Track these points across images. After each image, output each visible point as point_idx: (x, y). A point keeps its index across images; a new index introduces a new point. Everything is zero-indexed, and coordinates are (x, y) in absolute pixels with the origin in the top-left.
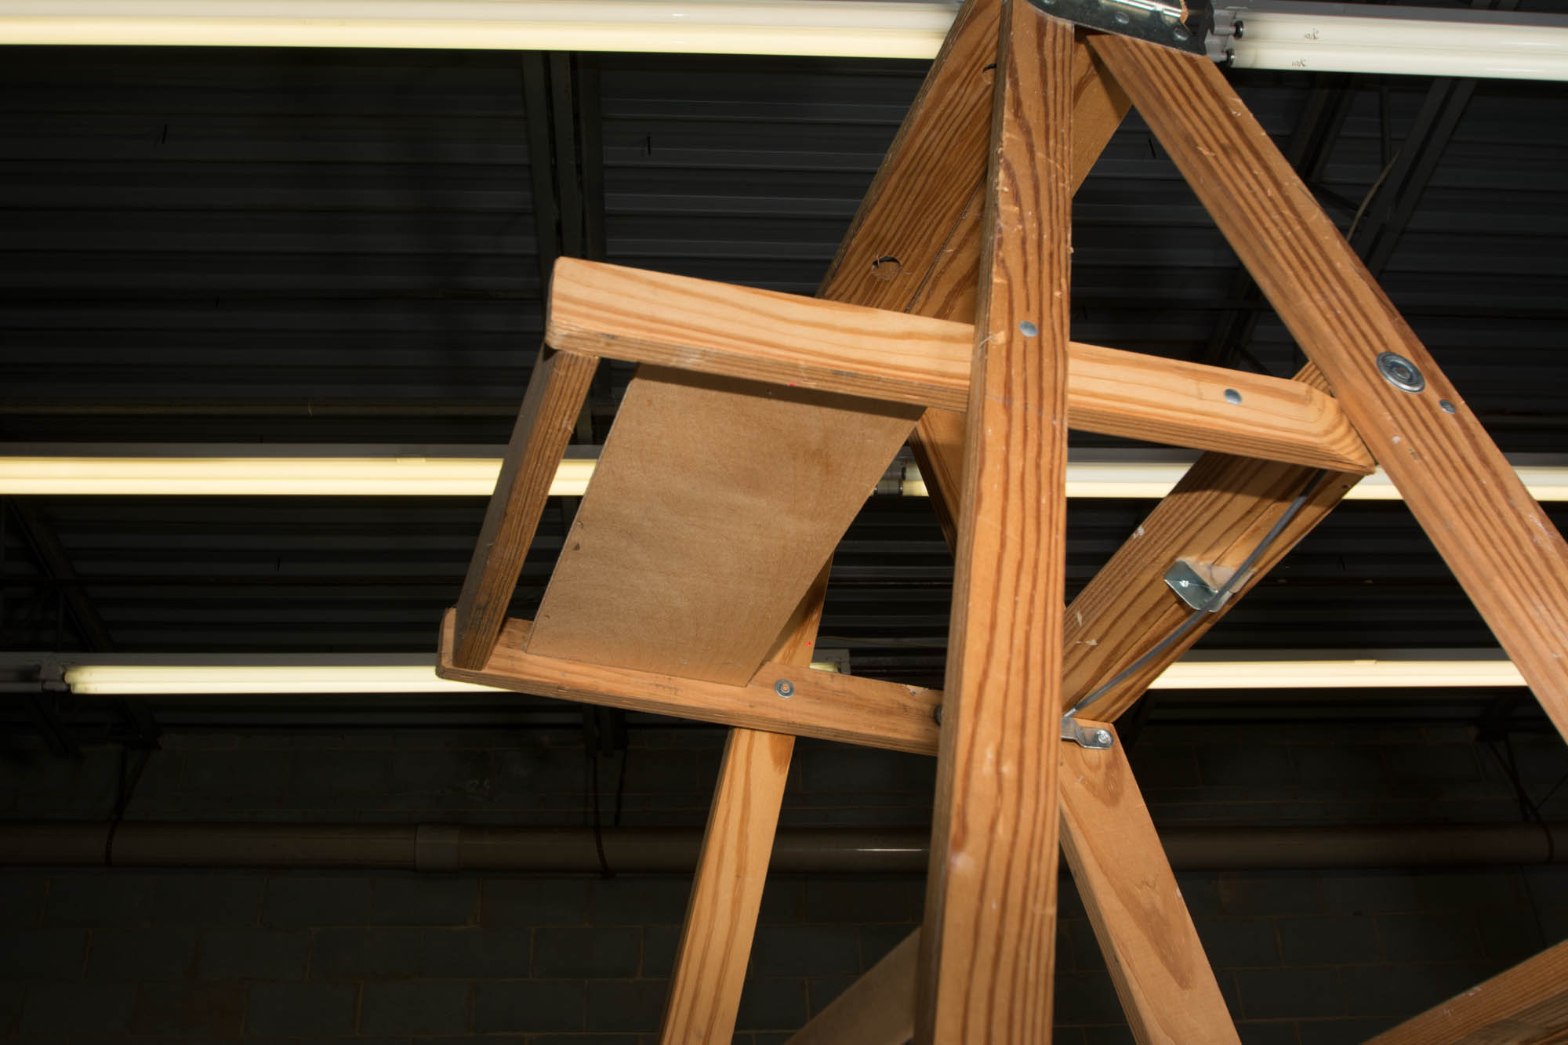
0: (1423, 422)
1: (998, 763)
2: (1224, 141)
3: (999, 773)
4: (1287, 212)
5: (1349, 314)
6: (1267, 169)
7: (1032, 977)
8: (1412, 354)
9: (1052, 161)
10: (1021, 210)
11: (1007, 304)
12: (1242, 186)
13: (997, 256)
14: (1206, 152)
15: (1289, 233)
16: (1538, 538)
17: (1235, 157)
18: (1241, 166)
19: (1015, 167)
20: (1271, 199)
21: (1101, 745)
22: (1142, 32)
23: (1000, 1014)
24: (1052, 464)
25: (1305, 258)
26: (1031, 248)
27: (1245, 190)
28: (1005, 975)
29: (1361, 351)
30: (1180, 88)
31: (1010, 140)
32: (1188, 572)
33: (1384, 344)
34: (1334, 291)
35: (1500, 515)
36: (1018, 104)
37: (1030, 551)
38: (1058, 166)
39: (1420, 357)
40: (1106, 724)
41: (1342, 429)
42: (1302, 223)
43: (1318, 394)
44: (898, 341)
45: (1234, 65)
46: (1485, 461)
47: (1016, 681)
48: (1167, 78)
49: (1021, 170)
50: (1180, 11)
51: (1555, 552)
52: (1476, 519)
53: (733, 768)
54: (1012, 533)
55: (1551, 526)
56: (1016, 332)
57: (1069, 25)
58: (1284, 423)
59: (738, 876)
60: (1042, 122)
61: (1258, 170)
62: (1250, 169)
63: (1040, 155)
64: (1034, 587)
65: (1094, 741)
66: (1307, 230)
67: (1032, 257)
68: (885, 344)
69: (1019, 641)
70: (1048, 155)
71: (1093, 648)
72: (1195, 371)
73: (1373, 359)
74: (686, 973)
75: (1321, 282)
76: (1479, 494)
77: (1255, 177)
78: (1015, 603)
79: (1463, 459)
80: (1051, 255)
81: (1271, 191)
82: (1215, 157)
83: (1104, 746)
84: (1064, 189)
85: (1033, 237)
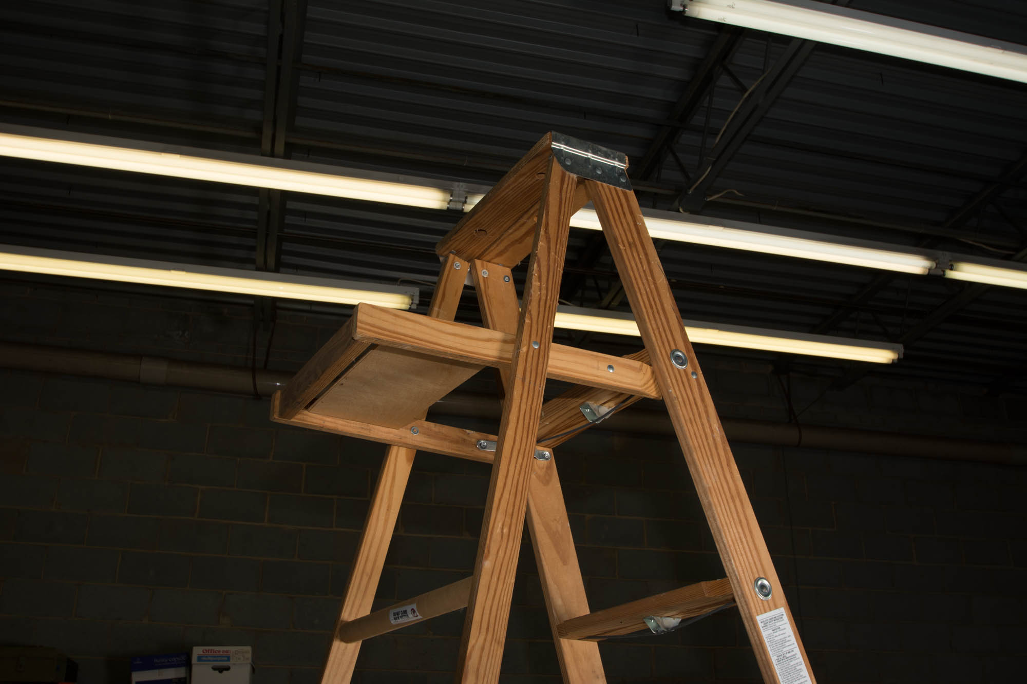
0: (683, 382)
1: (502, 529)
2: (631, 240)
3: (502, 532)
4: (650, 278)
5: (665, 331)
6: (646, 255)
7: (504, 603)
8: (686, 350)
9: (557, 257)
10: (541, 284)
11: (529, 333)
12: (633, 265)
13: (528, 309)
14: (622, 247)
15: (648, 290)
16: (715, 435)
17: (634, 249)
18: (635, 254)
19: (541, 260)
20: (644, 271)
21: (545, 459)
22: (607, 179)
23: (493, 614)
24: (536, 407)
25: (653, 303)
26: (542, 303)
27: (635, 268)
28: (496, 602)
29: (665, 349)
30: (617, 211)
31: (542, 246)
32: (588, 407)
33: (676, 345)
34: (661, 319)
35: (703, 425)
36: (547, 224)
37: (523, 445)
38: (559, 259)
39: (689, 351)
40: (549, 449)
41: (652, 381)
42: (655, 284)
43: (645, 366)
44: (486, 343)
45: (686, 15)
46: (703, 400)
47: (512, 497)
48: (613, 205)
49: (544, 263)
50: (625, 165)
51: (720, 441)
52: (693, 427)
53: (389, 463)
54: (518, 438)
55: (722, 429)
56: (531, 346)
57: (575, 176)
58: (629, 381)
59: (388, 510)
60: (556, 235)
61: (642, 256)
62: (639, 255)
63: (552, 253)
64: (523, 460)
65: (542, 456)
66: (656, 287)
67: (542, 309)
68: (480, 343)
69: (515, 482)
70: (556, 253)
71: (547, 425)
72: (597, 356)
73: (669, 352)
74: (364, 549)
75: (657, 315)
76: (697, 416)
77: (640, 259)
78: (516, 467)
79: (694, 399)
80: (549, 307)
81: (646, 266)
82: (625, 250)
83: (547, 459)
84: (560, 271)
85: (544, 298)
